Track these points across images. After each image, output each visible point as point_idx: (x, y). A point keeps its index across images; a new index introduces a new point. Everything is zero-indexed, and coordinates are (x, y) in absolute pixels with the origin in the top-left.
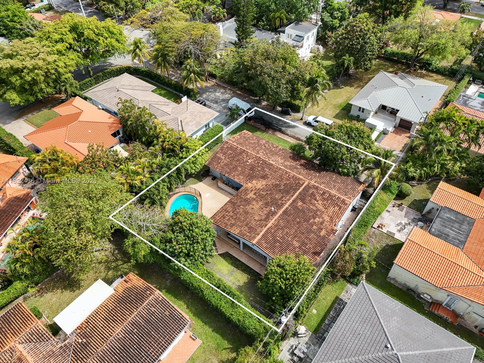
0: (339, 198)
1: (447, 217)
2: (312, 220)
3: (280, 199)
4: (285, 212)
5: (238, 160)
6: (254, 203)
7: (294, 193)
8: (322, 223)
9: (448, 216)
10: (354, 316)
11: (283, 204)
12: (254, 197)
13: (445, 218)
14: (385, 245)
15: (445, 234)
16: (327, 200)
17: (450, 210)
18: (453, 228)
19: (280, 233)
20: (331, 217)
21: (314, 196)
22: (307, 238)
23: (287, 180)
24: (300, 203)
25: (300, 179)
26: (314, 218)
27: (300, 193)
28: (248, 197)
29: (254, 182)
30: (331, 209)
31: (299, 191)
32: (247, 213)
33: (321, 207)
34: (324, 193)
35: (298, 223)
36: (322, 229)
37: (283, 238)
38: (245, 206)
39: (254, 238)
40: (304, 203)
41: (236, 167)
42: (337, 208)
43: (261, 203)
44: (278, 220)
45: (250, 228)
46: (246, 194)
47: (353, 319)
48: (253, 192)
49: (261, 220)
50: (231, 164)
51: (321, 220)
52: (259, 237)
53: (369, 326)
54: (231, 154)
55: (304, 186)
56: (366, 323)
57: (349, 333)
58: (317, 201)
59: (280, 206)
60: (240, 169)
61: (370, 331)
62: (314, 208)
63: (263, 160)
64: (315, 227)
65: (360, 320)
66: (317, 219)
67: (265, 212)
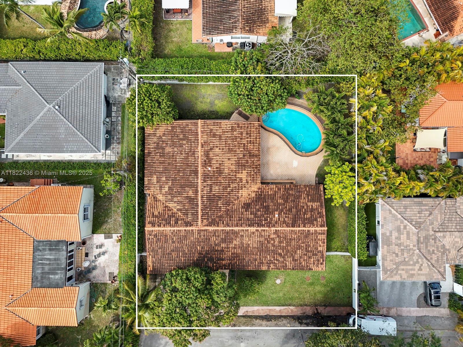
0: (159, 226)
1: (57, 274)
2: (170, 184)
3: (211, 186)
4: (196, 172)
5: (290, 210)
6: (233, 168)
7: (203, 202)
8: (161, 188)
9: (57, 277)
10: (92, 118)
11: (205, 181)
12: (239, 175)
13: (59, 272)
14: (109, 221)
15: (53, 250)
16: (170, 217)
17: (57, 286)
18: (48, 262)
19: (186, 147)
20: (157, 200)
21: (184, 214)
22: (164, 162)
23: (221, 216)
24: (191, 194)
25: (210, 225)
26: (170, 188)
27: (197, 205)
28: (244, 172)
29: (253, 195)
30: (160, 209)
31: (200, 208)
32: (230, 150)
33: (171, 205)
34: (176, 223)
35: (179, 171)
36: (158, 182)
37: (181, 146)
38: (239, 159)
39: (203, 127)
40: (187, 197)
41: (286, 201)
42: (156, 213)
43: (226, 171)
44: (196, 159)
45: (214, 135)
46: (249, 174)
47: (92, 115)
48: (244, 181)
49: (211, 149)
50: (294, 201)
51: (163, 191)
52: (199, 130)
53: (78, 116)
54: (305, 214)
55: (200, 217)
56: (81, 117)
57: (89, 102)
58: (178, 210)
59: (206, 177)
60: (280, 201)
61: (75, 112)
62: (175, 199)
63: (263, 226)
64: (164, 179)
65: (86, 118)
66: (167, 189)
67: (214, 162)
